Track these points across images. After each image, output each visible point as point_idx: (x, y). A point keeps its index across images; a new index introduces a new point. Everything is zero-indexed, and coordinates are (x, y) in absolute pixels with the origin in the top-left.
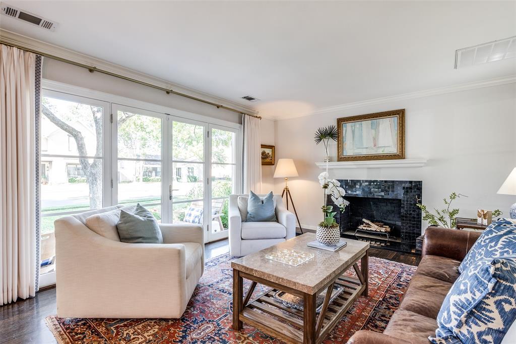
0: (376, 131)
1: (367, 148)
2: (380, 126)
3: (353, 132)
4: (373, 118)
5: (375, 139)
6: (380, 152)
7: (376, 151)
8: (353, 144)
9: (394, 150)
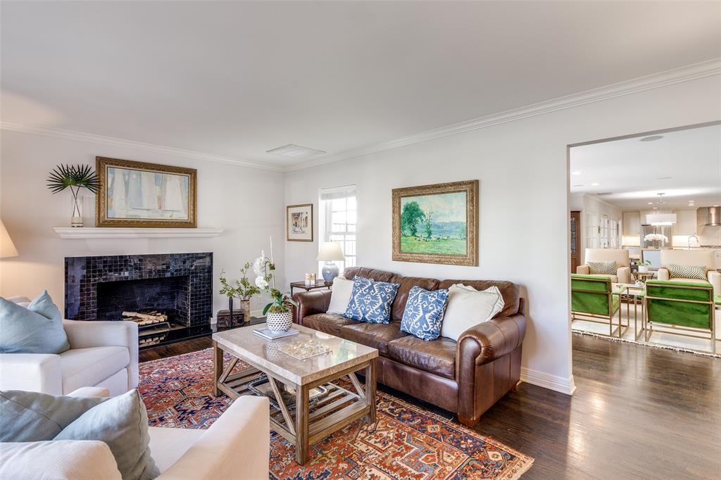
0: (161, 188)
1: (148, 210)
2: (168, 183)
3: (127, 184)
4: (159, 170)
5: (161, 200)
6: (167, 216)
7: (163, 216)
8: (126, 202)
9: (183, 216)
